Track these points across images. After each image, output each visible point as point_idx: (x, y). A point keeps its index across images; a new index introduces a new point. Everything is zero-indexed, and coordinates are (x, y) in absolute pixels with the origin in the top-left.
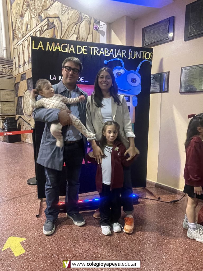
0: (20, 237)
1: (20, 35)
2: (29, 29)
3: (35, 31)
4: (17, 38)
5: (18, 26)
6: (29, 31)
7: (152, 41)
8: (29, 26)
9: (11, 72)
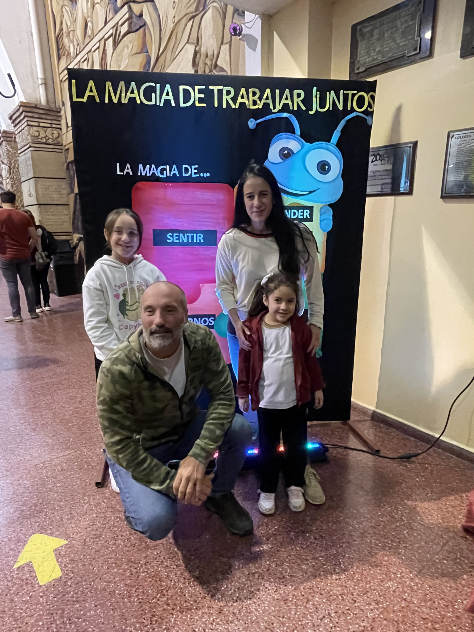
0: (56, 536)
1: (72, 47)
2: (89, 31)
3: (104, 37)
4: (66, 54)
5: (67, 25)
6: (90, 37)
7: (377, 59)
8: (89, 24)
9: (58, 137)
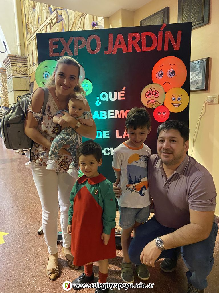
0: (4, 232)
1: (33, 29)
2: (40, 22)
3: (46, 24)
4: (30, 32)
5: (31, 18)
6: (40, 24)
8: (40, 18)
9: (26, 70)
